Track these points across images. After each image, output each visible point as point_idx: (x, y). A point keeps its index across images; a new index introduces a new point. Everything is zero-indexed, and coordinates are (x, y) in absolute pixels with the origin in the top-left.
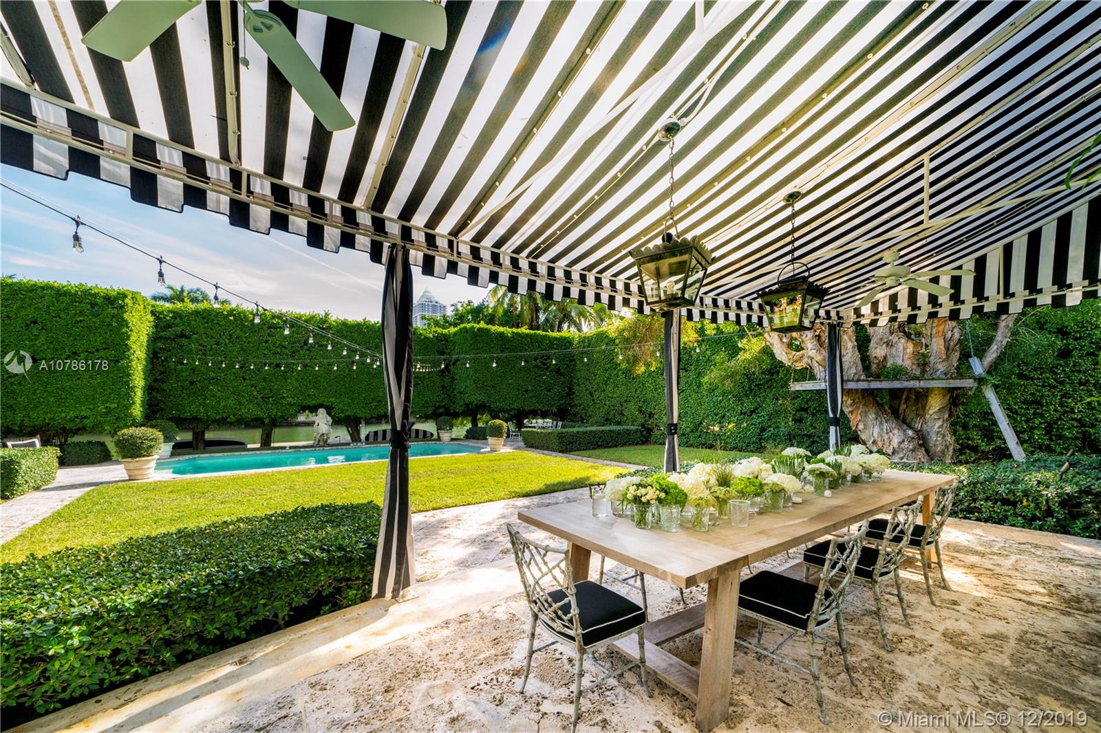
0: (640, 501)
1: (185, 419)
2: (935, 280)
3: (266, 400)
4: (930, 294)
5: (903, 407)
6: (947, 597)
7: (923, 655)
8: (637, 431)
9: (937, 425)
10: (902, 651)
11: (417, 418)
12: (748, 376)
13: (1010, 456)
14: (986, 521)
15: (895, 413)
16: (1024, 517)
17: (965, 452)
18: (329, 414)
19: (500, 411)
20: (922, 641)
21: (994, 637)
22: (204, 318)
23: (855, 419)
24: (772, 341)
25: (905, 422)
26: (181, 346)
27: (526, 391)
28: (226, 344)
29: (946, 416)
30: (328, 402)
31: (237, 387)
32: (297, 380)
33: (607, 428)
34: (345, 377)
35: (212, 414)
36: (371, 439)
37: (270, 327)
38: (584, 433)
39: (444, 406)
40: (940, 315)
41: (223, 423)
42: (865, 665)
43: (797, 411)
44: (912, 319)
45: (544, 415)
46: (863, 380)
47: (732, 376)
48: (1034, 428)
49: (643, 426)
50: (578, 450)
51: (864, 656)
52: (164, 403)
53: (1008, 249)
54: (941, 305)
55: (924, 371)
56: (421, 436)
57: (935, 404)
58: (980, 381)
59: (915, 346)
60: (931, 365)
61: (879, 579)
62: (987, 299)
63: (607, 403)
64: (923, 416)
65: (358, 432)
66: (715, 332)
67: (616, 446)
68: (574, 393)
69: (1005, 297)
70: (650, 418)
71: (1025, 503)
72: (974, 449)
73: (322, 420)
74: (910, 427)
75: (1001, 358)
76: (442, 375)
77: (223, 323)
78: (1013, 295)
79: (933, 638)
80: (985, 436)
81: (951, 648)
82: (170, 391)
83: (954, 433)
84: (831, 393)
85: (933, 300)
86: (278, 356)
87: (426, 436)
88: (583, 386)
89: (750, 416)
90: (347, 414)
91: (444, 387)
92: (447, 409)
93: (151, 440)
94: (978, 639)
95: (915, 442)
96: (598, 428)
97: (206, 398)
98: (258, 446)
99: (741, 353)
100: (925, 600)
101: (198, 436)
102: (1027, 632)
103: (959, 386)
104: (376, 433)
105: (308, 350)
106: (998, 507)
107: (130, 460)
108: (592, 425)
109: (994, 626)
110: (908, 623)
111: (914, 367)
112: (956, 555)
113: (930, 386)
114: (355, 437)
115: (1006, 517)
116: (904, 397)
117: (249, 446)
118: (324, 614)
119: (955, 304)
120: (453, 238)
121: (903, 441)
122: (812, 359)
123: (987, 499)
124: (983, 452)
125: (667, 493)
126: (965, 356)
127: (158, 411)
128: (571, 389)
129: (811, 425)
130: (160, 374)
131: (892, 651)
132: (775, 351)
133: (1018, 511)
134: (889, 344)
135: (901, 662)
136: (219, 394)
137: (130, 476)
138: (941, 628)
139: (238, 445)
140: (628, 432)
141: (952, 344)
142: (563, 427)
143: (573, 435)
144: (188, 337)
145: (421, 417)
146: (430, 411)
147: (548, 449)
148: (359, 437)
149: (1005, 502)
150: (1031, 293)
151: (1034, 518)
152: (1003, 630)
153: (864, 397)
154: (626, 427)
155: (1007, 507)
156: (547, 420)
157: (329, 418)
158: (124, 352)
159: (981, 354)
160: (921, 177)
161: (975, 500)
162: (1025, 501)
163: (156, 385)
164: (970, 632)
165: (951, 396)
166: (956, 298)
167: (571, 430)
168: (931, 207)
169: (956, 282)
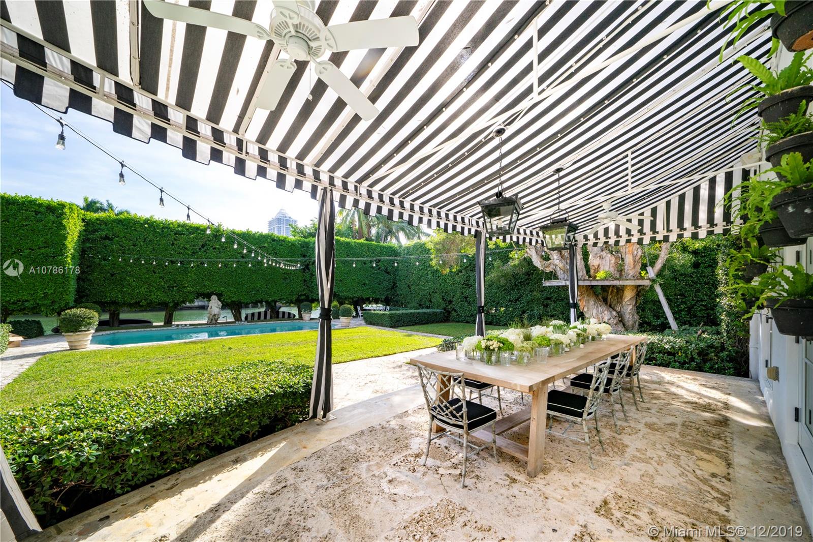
0: (489, 348)
1: (106, 303)
2: (629, 221)
3: (171, 289)
4: (627, 228)
5: (610, 297)
6: (644, 406)
7: (637, 435)
8: (441, 313)
9: (629, 308)
10: (625, 434)
11: (283, 304)
12: (515, 276)
13: (670, 327)
14: (659, 365)
15: (605, 300)
16: (679, 362)
17: (644, 326)
18: (219, 299)
19: (346, 299)
20: (635, 428)
21: (670, 424)
22: (124, 225)
23: (582, 304)
24: (531, 254)
25: (611, 307)
26: (105, 246)
27: (364, 284)
28: (141, 246)
29: (634, 303)
30: (219, 291)
31: (148, 278)
32: (195, 274)
33: (421, 311)
34: (233, 272)
35: (128, 299)
36: (249, 318)
37: (175, 234)
38: (406, 314)
39: (305, 295)
40: (632, 241)
41: (136, 306)
42: (608, 441)
43: (545, 299)
44: (617, 243)
45: (376, 301)
46: (587, 280)
47: (505, 276)
48: (681, 311)
49: (445, 309)
50: (403, 326)
51: (607, 437)
52: (89, 290)
53: (668, 204)
54: (633, 235)
55: (621, 275)
56: (286, 316)
57: (628, 295)
58: (653, 281)
59: (616, 258)
60: (626, 271)
61: (613, 393)
62: (658, 233)
63: (420, 293)
64: (621, 303)
65: (240, 313)
66: (494, 247)
67: (427, 323)
68: (397, 286)
69: (667, 232)
70: (449, 304)
71: (680, 354)
72: (649, 324)
73: (215, 304)
74: (614, 309)
75: (664, 267)
76: (304, 272)
77: (139, 229)
78: (671, 231)
79: (640, 426)
80: (654, 316)
81: (649, 431)
82: (94, 280)
83: (638, 313)
84: (571, 287)
85: (628, 232)
86: (181, 255)
87: (290, 316)
88: (403, 281)
89: (515, 302)
90: (233, 300)
91: (305, 281)
92: (307, 297)
93: (90, 318)
94: (662, 426)
95: (617, 319)
96: (416, 311)
97: (123, 287)
98: (162, 324)
99: (511, 260)
100: (633, 408)
101: (114, 315)
102: (686, 421)
103: (641, 284)
104: (253, 314)
105: (205, 251)
106: (666, 357)
107: (72, 334)
108: (411, 309)
109: (670, 420)
110: (626, 420)
111: (616, 272)
112: (646, 384)
113: (625, 284)
114: (237, 318)
115: (670, 363)
116: (610, 291)
117: (154, 324)
118: (278, 431)
119: (641, 235)
120: (357, 185)
121: (610, 318)
122: (556, 265)
123: (660, 352)
124: (654, 326)
125: (504, 344)
126: (644, 267)
127: (84, 296)
128: (395, 283)
129: (553, 309)
130: (87, 268)
131: (620, 434)
132: (533, 260)
133: (676, 358)
134: (601, 258)
135: (626, 439)
136: (134, 284)
137: (70, 346)
138: (644, 421)
139: (146, 323)
140: (435, 314)
141: (637, 258)
142: (390, 310)
143: (399, 315)
144: (111, 239)
145: (286, 303)
146: (294, 298)
147: (382, 325)
148: (240, 317)
149: (669, 353)
150: (681, 230)
151: (685, 363)
152: (674, 421)
153: (587, 290)
154: (434, 310)
155: (670, 357)
156: (379, 305)
157: (220, 303)
158: (61, 250)
159: (652, 264)
160: (627, 162)
161: (653, 353)
162: (680, 352)
163: (84, 276)
164: (658, 423)
165: (637, 290)
166: (641, 232)
167: (398, 312)
168: (632, 178)
169: (641, 223)
